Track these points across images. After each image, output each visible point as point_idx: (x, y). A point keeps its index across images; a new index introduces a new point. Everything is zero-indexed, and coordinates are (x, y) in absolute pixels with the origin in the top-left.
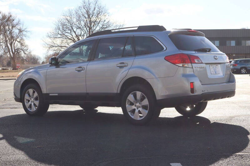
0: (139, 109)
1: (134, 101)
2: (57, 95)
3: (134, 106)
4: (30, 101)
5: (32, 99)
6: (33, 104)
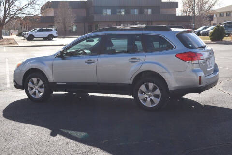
0: (151, 97)
1: (146, 91)
2: (65, 84)
4: (34, 88)
5: (37, 87)
6: (37, 91)
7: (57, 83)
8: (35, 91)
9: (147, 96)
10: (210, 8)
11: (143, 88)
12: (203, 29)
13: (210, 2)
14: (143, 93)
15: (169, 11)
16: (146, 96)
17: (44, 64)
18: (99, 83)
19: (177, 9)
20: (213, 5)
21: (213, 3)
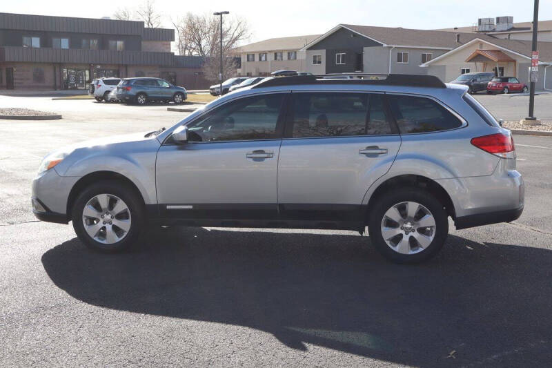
0: (411, 234)
1: (400, 220)
2: (191, 207)
3: (399, 228)
4: (102, 221)
5: (108, 217)
6: (109, 227)
7: (168, 207)
8: (104, 228)
9: (402, 232)
10: (233, 42)
11: (393, 213)
12: (233, 84)
13: (231, 32)
14: (391, 224)
15: (158, 47)
16: (399, 231)
17: (133, 162)
18: (281, 205)
19: (172, 43)
20: (236, 39)
21: (236, 34)
